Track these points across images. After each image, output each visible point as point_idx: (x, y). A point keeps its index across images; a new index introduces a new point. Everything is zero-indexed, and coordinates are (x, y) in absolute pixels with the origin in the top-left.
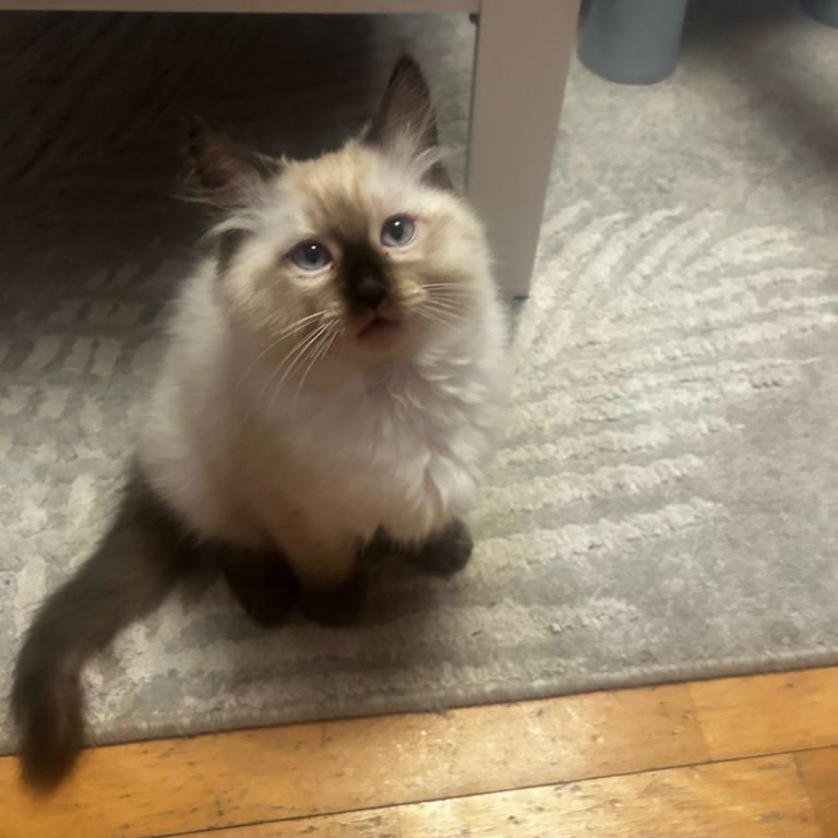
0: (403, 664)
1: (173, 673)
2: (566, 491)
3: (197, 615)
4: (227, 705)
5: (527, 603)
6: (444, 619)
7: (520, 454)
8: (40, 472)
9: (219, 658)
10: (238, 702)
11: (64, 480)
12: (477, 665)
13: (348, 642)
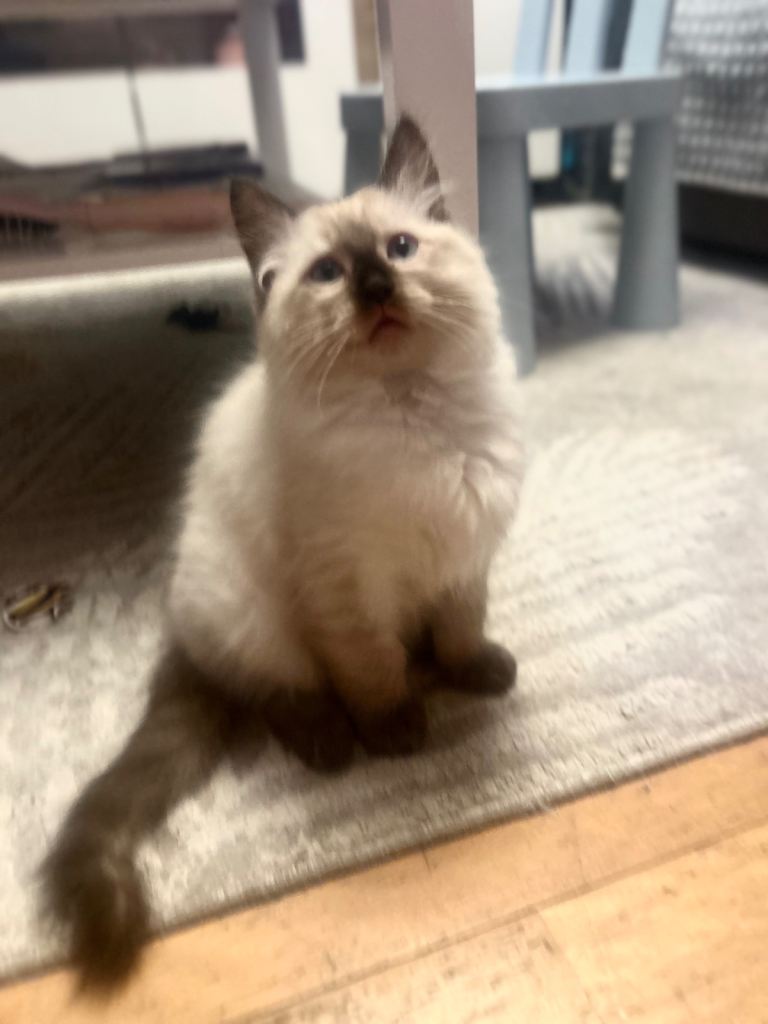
0: (488, 772)
1: (241, 838)
2: (582, 613)
3: (254, 780)
4: (311, 853)
5: (589, 698)
6: (513, 728)
7: (528, 596)
8: (56, 701)
9: (291, 811)
10: (323, 847)
11: (81, 703)
12: (564, 759)
13: (424, 768)
